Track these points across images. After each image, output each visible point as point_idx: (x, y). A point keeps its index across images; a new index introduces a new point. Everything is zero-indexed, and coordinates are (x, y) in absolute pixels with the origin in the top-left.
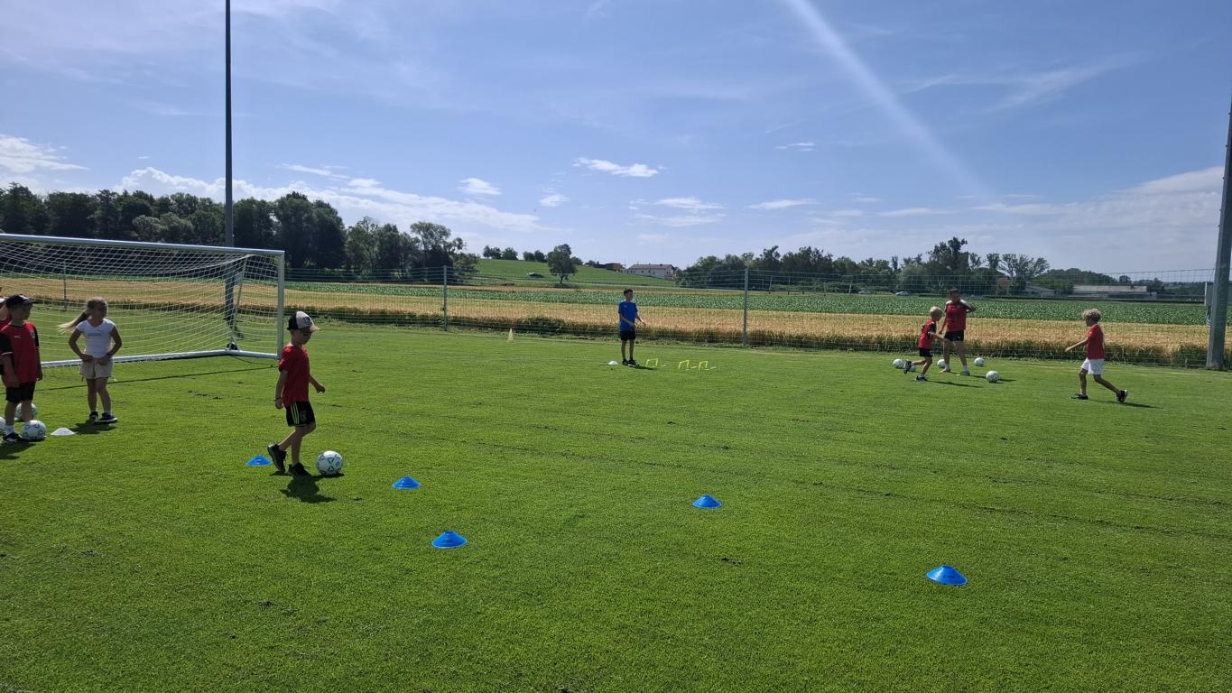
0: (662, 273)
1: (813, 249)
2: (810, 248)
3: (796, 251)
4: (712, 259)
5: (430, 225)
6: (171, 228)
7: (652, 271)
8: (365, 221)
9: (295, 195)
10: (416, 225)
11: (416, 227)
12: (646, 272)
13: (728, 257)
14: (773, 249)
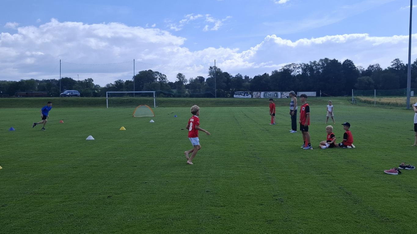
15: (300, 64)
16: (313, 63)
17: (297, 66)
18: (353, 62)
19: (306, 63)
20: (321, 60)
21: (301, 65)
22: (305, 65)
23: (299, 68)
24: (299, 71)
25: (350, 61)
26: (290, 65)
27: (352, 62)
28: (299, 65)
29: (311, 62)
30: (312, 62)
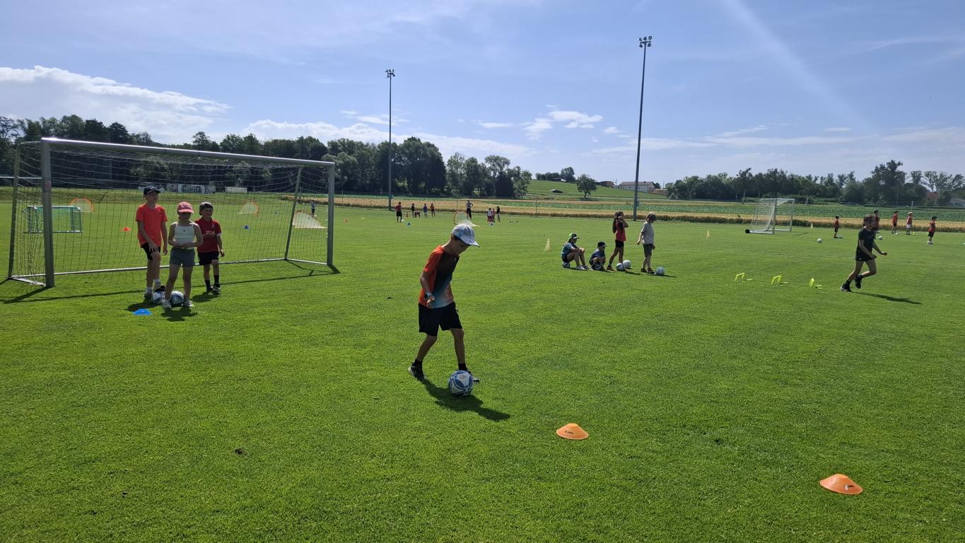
5: (498, 157)
6: (346, 162)
8: (456, 156)
9: (413, 139)
10: (488, 157)
12: (633, 188)
14: (747, 171)
15: (19, 121)
16: (49, 122)
17: (12, 125)
18: (127, 129)
19: (34, 121)
20: (65, 118)
21: (22, 123)
22: (30, 124)
23: (15, 127)
24: (15, 133)
25: (120, 126)
27: (124, 129)
28: (16, 123)
29: (43, 118)
30: (47, 118)
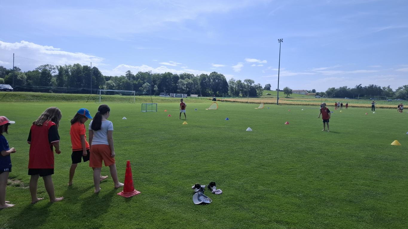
0: (304, 93)
1: (374, 85)
2: (373, 85)
3: (367, 86)
4: (334, 88)
5: (249, 80)
6: (188, 83)
7: (300, 92)
8: (232, 79)
9: (215, 72)
10: (245, 80)
11: (246, 81)
12: (298, 93)
13: (341, 88)
14: (360, 85)
16: (68, 66)
19: (62, 66)
24: (54, 71)
25: (96, 68)
26: (45, 66)
